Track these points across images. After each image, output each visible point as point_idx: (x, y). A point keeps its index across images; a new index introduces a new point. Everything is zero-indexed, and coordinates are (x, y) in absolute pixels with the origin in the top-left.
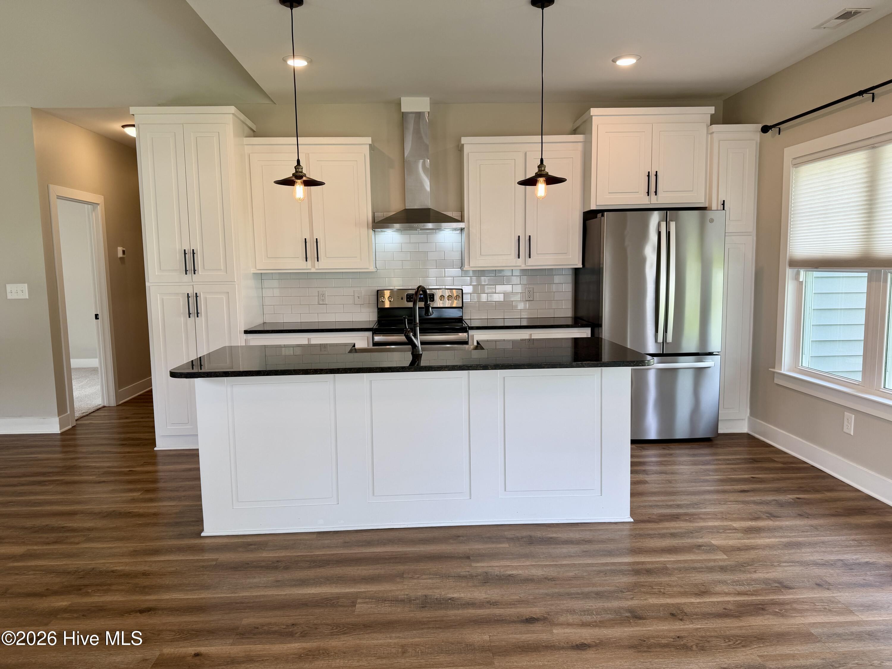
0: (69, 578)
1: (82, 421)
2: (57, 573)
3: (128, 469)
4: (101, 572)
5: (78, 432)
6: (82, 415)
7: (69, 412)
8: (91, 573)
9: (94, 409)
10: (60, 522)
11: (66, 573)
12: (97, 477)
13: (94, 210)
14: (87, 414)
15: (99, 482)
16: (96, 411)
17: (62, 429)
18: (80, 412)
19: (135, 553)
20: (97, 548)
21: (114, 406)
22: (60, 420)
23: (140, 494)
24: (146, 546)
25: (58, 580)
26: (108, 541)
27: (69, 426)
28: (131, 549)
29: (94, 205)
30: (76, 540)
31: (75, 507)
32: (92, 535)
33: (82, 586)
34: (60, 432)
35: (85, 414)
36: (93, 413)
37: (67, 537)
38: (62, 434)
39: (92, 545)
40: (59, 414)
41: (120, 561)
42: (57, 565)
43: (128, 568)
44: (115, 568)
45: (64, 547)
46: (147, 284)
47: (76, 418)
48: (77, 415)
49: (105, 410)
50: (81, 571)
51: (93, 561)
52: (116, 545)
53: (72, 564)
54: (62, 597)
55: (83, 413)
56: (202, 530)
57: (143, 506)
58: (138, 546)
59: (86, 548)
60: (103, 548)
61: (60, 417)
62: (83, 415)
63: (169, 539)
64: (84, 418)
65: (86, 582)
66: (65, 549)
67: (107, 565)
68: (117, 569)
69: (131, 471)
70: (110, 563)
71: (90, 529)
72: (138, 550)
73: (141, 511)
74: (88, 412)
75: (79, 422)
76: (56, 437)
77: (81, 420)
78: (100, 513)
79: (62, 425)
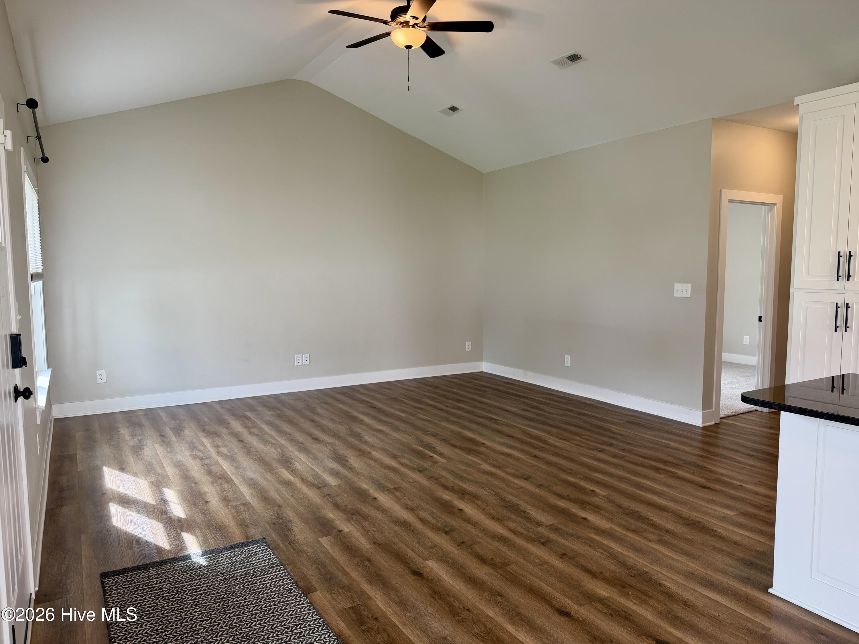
0: (623, 571)
1: (728, 420)
2: (617, 560)
3: (739, 483)
4: (651, 579)
5: (720, 431)
6: (730, 414)
7: (714, 409)
8: (642, 576)
9: (745, 410)
10: (649, 513)
11: (623, 564)
12: (705, 481)
13: (770, 210)
14: (735, 414)
15: (705, 487)
16: (746, 413)
17: (704, 423)
18: (730, 411)
19: (691, 576)
20: (662, 554)
21: (767, 412)
22: (703, 415)
23: (734, 514)
24: (706, 573)
25: (614, 568)
26: (675, 551)
27: (713, 422)
28: (690, 570)
29: (771, 205)
30: (651, 537)
31: (670, 504)
32: (668, 538)
33: (628, 585)
34: (701, 426)
35: (733, 414)
36: (743, 415)
37: (645, 530)
38: (703, 428)
39: (660, 548)
40: (704, 409)
41: (673, 577)
42: (622, 553)
43: (674, 588)
44: (664, 582)
45: (638, 538)
46: (792, 290)
47: (721, 416)
48: (724, 413)
49: (756, 414)
50: (636, 570)
51: (651, 564)
52: (679, 558)
53: (633, 559)
54: (607, 586)
55: (733, 412)
56: (771, 586)
57: (729, 529)
58: (697, 569)
59: (654, 548)
60: (667, 556)
61: (703, 412)
62: (732, 414)
63: (734, 577)
64: (731, 417)
65: (633, 582)
66: (637, 541)
67: (660, 575)
68: (665, 584)
69: (741, 486)
70: (664, 574)
71: (668, 531)
72: (696, 574)
73: (724, 533)
74: (737, 412)
75: (723, 420)
76: (695, 430)
77: (727, 418)
78: (686, 519)
79: (704, 419)
